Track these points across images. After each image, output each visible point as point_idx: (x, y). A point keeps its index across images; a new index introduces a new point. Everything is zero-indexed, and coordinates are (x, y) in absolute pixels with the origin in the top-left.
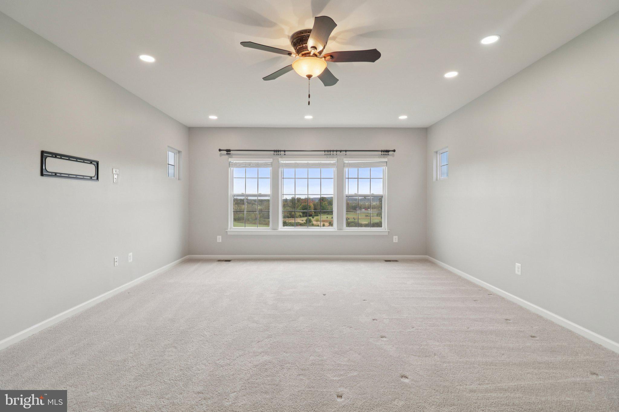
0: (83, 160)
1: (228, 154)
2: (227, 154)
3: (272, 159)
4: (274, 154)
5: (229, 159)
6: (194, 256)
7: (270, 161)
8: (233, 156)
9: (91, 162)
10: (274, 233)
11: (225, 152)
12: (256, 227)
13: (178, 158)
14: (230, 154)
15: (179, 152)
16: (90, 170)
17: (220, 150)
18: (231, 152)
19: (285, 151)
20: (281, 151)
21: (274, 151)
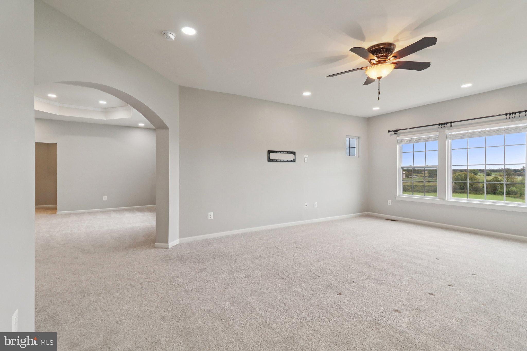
0: (288, 152)
1: (396, 134)
2: (394, 134)
3: (438, 133)
4: (439, 128)
5: (398, 137)
6: (372, 213)
7: (436, 134)
8: (401, 135)
9: (291, 152)
10: (441, 202)
11: (393, 133)
12: (423, 195)
13: (358, 142)
14: (397, 133)
15: (359, 137)
16: (291, 157)
17: (389, 131)
18: (399, 132)
19: (451, 123)
20: (446, 123)
21: (439, 124)
